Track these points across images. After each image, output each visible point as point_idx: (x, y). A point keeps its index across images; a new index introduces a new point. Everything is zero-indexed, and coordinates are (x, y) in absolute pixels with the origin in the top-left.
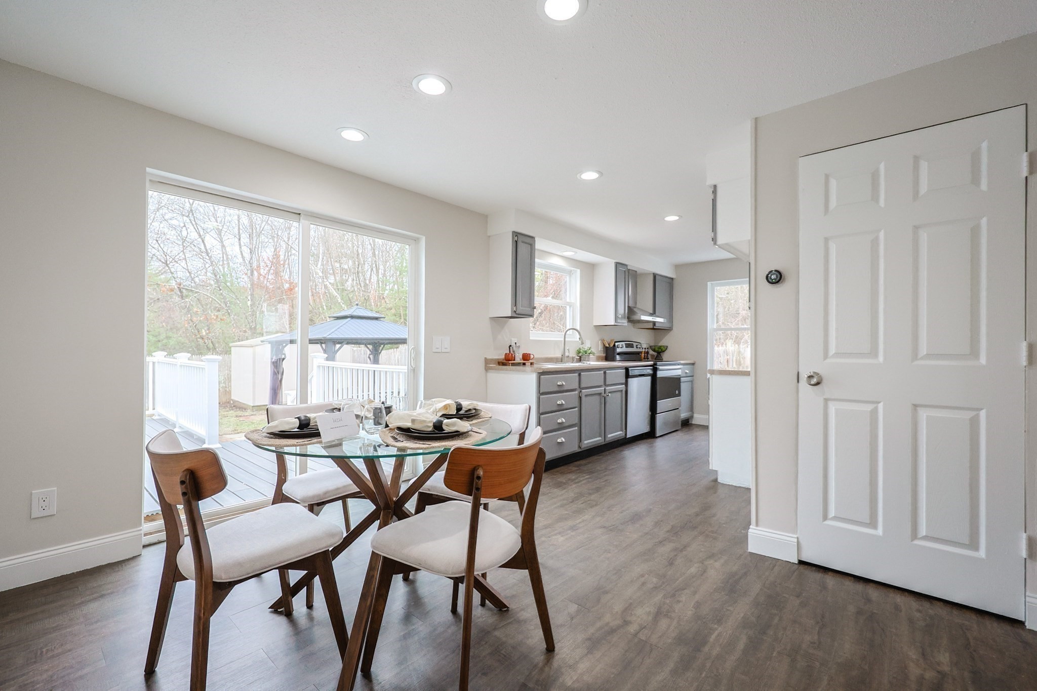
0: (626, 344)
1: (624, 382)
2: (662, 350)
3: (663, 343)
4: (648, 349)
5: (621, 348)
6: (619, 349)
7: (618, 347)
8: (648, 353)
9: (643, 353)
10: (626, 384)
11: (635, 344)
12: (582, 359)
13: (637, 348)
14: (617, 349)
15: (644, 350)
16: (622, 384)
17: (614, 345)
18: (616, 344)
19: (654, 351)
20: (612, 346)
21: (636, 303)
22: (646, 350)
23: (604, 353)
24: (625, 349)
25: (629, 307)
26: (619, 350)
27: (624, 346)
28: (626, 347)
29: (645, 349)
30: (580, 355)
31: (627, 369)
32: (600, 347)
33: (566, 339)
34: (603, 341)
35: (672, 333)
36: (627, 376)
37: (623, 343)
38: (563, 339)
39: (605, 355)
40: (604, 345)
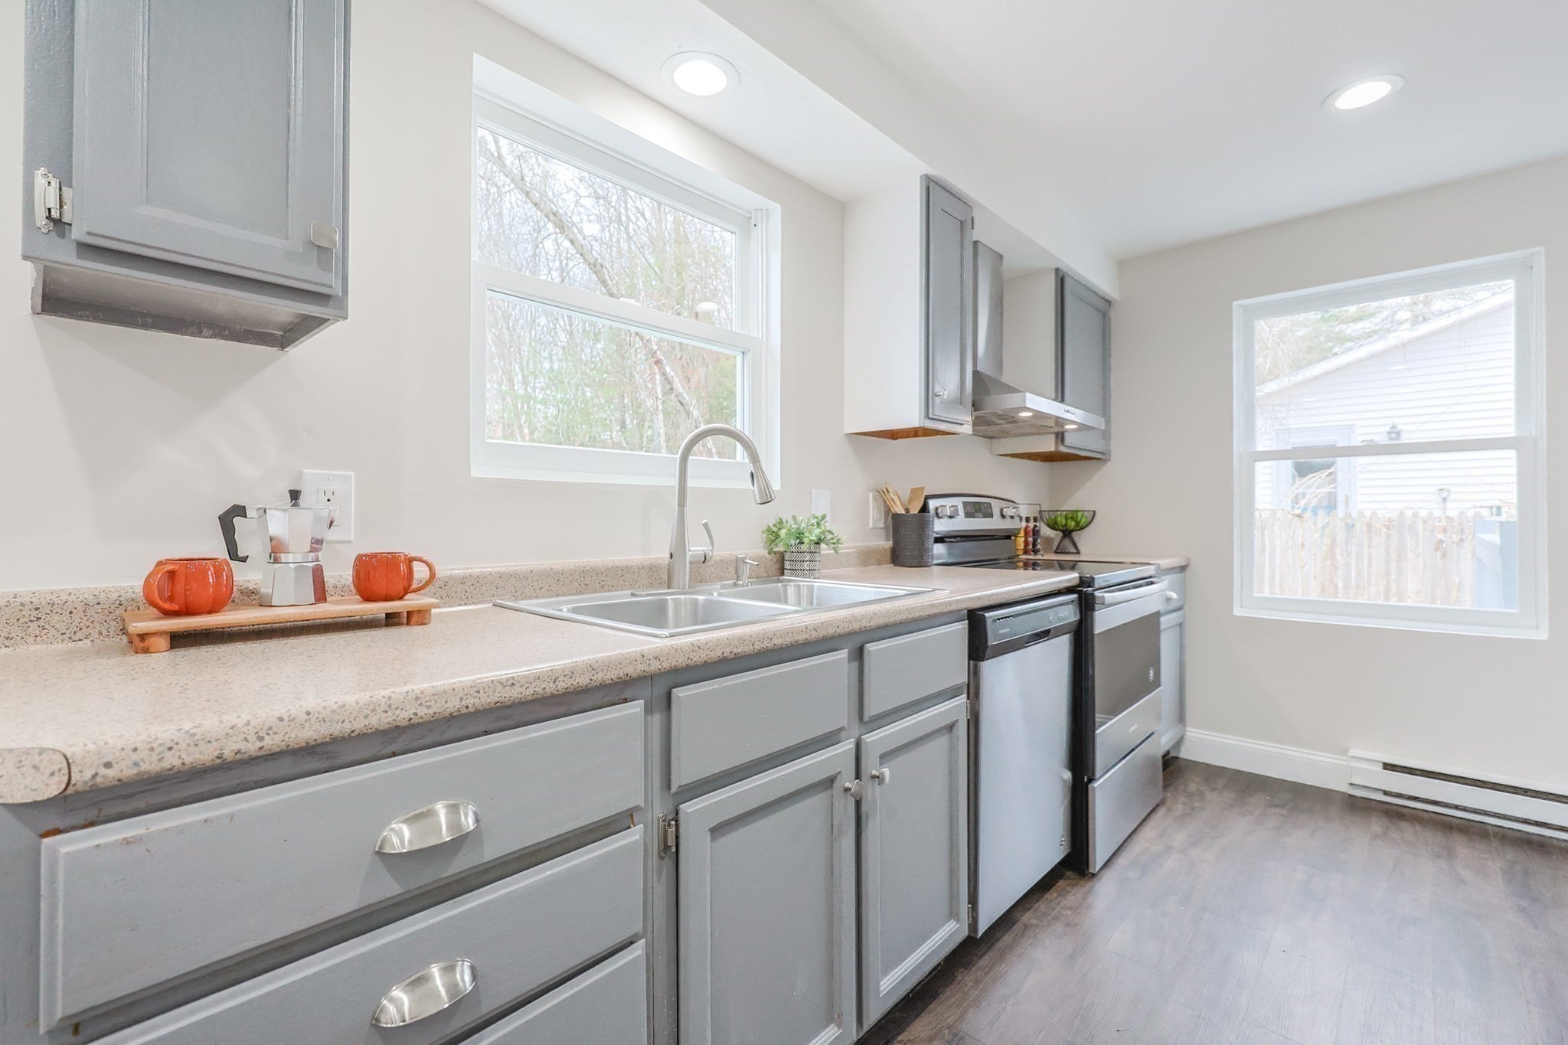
0: (965, 504)
1: (963, 678)
2: (1077, 523)
3: (1079, 500)
4: (1035, 520)
5: (951, 517)
6: (945, 520)
7: (937, 515)
8: (1036, 532)
9: (1022, 534)
10: (973, 690)
11: (996, 506)
12: (787, 565)
13: (1003, 516)
14: (936, 521)
15: (1024, 524)
16: (952, 693)
17: (924, 509)
18: (933, 504)
19: (1053, 526)
20: (915, 510)
21: (1000, 365)
22: (1031, 524)
23: (887, 539)
24: (963, 524)
25: (976, 374)
26: (940, 526)
27: (961, 511)
28: (968, 515)
29: (1028, 520)
30: (780, 548)
31: (975, 619)
32: (874, 517)
33: (691, 483)
34: (882, 494)
35: (1107, 469)
36: (978, 648)
37: (958, 502)
38: (674, 482)
39: (890, 543)
40: (888, 510)
